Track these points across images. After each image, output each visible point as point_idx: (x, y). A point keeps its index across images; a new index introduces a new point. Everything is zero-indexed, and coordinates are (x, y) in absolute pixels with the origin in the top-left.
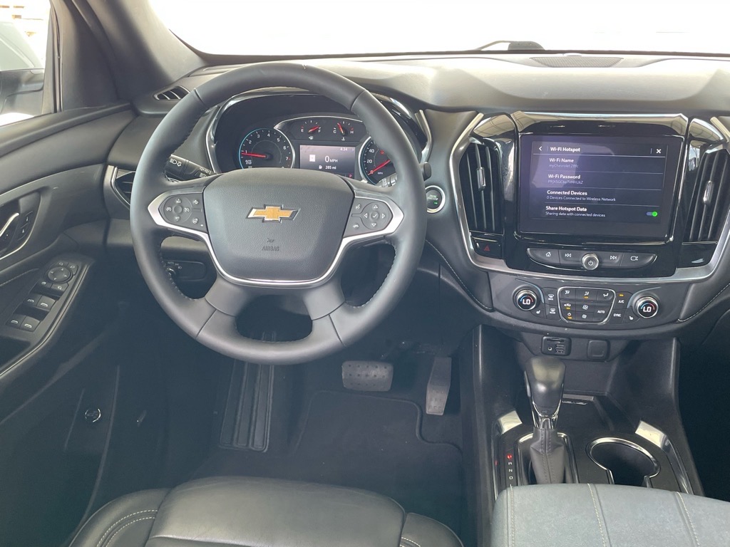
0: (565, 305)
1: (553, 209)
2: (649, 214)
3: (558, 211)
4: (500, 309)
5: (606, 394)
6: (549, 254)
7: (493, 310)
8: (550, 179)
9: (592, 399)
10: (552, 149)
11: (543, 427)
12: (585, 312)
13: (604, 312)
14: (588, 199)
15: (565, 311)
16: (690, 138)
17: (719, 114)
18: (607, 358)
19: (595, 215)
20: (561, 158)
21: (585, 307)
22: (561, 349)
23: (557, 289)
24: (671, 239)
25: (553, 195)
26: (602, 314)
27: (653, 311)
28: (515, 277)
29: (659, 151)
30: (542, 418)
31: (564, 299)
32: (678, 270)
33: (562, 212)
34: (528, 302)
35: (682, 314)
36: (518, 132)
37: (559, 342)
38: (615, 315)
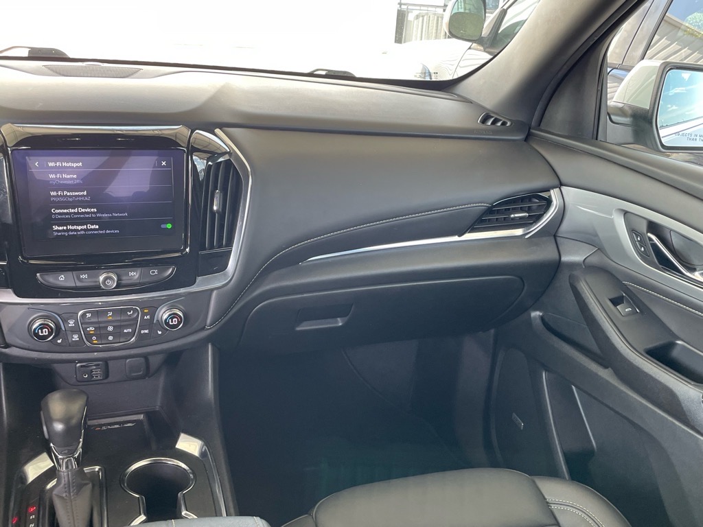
0: (88, 329)
1: (61, 228)
2: (163, 226)
3: (68, 231)
4: (16, 344)
5: (157, 408)
6: (62, 278)
7: (7, 346)
8: (53, 196)
9: (141, 417)
10: (51, 164)
11: (67, 467)
12: (110, 333)
13: (130, 330)
14: (98, 215)
15: (89, 336)
16: (192, 150)
17: (222, 126)
18: (148, 373)
19: (108, 232)
20: (61, 173)
21: (110, 329)
22: (98, 373)
23: (77, 314)
24: (188, 250)
25: (60, 214)
26: (129, 332)
27: (179, 323)
28: (27, 306)
29: (164, 163)
30: (63, 459)
31: (86, 323)
32: (199, 279)
33: (72, 230)
34: (45, 332)
35: (209, 321)
36: (7, 146)
37: (94, 367)
38: (142, 332)
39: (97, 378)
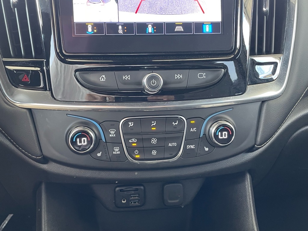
0: (130, 141)
4: (54, 158)
7: (45, 160)
12: (154, 147)
13: (175, 144)
15: (131, 149)
21: (154, 141)
23: (119, 122)
26: (173, 147)
27: (230, 136)
31: (128, 133)
32: (249, 88)
34: (84, 142)
35: (259, 139)
37: (133, 192)
38: (188, 147)
39: (135, 204)
